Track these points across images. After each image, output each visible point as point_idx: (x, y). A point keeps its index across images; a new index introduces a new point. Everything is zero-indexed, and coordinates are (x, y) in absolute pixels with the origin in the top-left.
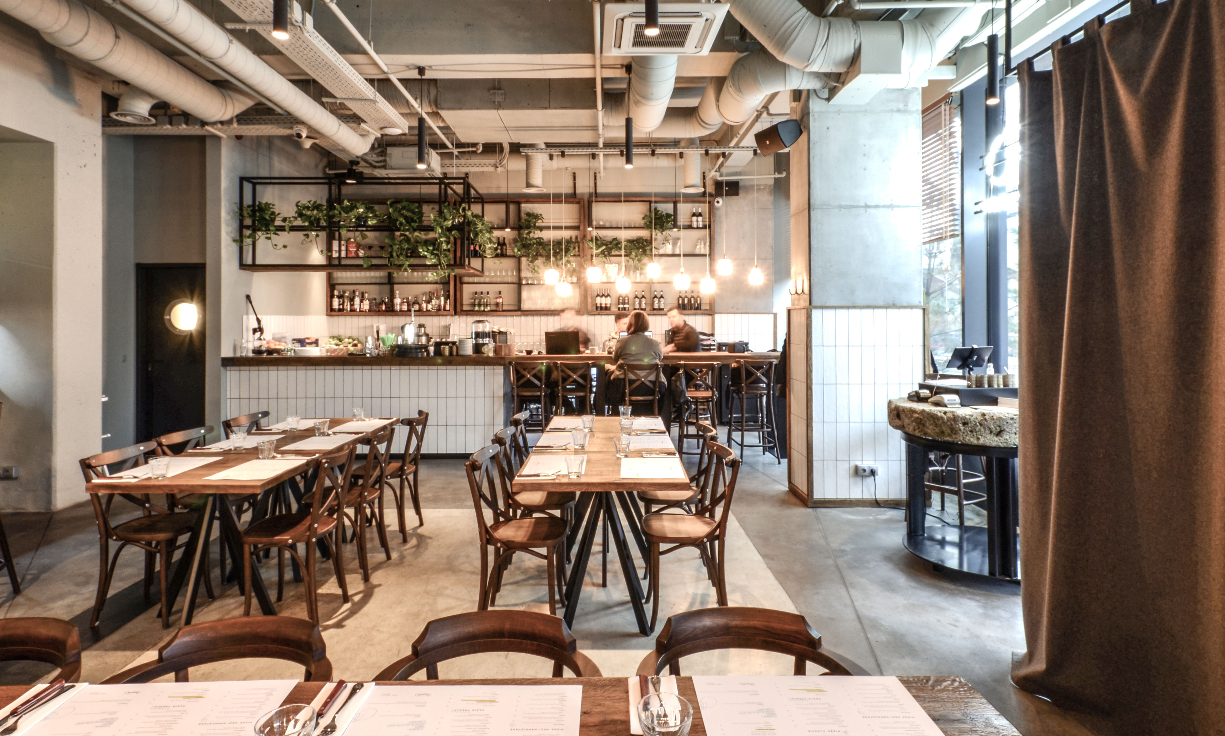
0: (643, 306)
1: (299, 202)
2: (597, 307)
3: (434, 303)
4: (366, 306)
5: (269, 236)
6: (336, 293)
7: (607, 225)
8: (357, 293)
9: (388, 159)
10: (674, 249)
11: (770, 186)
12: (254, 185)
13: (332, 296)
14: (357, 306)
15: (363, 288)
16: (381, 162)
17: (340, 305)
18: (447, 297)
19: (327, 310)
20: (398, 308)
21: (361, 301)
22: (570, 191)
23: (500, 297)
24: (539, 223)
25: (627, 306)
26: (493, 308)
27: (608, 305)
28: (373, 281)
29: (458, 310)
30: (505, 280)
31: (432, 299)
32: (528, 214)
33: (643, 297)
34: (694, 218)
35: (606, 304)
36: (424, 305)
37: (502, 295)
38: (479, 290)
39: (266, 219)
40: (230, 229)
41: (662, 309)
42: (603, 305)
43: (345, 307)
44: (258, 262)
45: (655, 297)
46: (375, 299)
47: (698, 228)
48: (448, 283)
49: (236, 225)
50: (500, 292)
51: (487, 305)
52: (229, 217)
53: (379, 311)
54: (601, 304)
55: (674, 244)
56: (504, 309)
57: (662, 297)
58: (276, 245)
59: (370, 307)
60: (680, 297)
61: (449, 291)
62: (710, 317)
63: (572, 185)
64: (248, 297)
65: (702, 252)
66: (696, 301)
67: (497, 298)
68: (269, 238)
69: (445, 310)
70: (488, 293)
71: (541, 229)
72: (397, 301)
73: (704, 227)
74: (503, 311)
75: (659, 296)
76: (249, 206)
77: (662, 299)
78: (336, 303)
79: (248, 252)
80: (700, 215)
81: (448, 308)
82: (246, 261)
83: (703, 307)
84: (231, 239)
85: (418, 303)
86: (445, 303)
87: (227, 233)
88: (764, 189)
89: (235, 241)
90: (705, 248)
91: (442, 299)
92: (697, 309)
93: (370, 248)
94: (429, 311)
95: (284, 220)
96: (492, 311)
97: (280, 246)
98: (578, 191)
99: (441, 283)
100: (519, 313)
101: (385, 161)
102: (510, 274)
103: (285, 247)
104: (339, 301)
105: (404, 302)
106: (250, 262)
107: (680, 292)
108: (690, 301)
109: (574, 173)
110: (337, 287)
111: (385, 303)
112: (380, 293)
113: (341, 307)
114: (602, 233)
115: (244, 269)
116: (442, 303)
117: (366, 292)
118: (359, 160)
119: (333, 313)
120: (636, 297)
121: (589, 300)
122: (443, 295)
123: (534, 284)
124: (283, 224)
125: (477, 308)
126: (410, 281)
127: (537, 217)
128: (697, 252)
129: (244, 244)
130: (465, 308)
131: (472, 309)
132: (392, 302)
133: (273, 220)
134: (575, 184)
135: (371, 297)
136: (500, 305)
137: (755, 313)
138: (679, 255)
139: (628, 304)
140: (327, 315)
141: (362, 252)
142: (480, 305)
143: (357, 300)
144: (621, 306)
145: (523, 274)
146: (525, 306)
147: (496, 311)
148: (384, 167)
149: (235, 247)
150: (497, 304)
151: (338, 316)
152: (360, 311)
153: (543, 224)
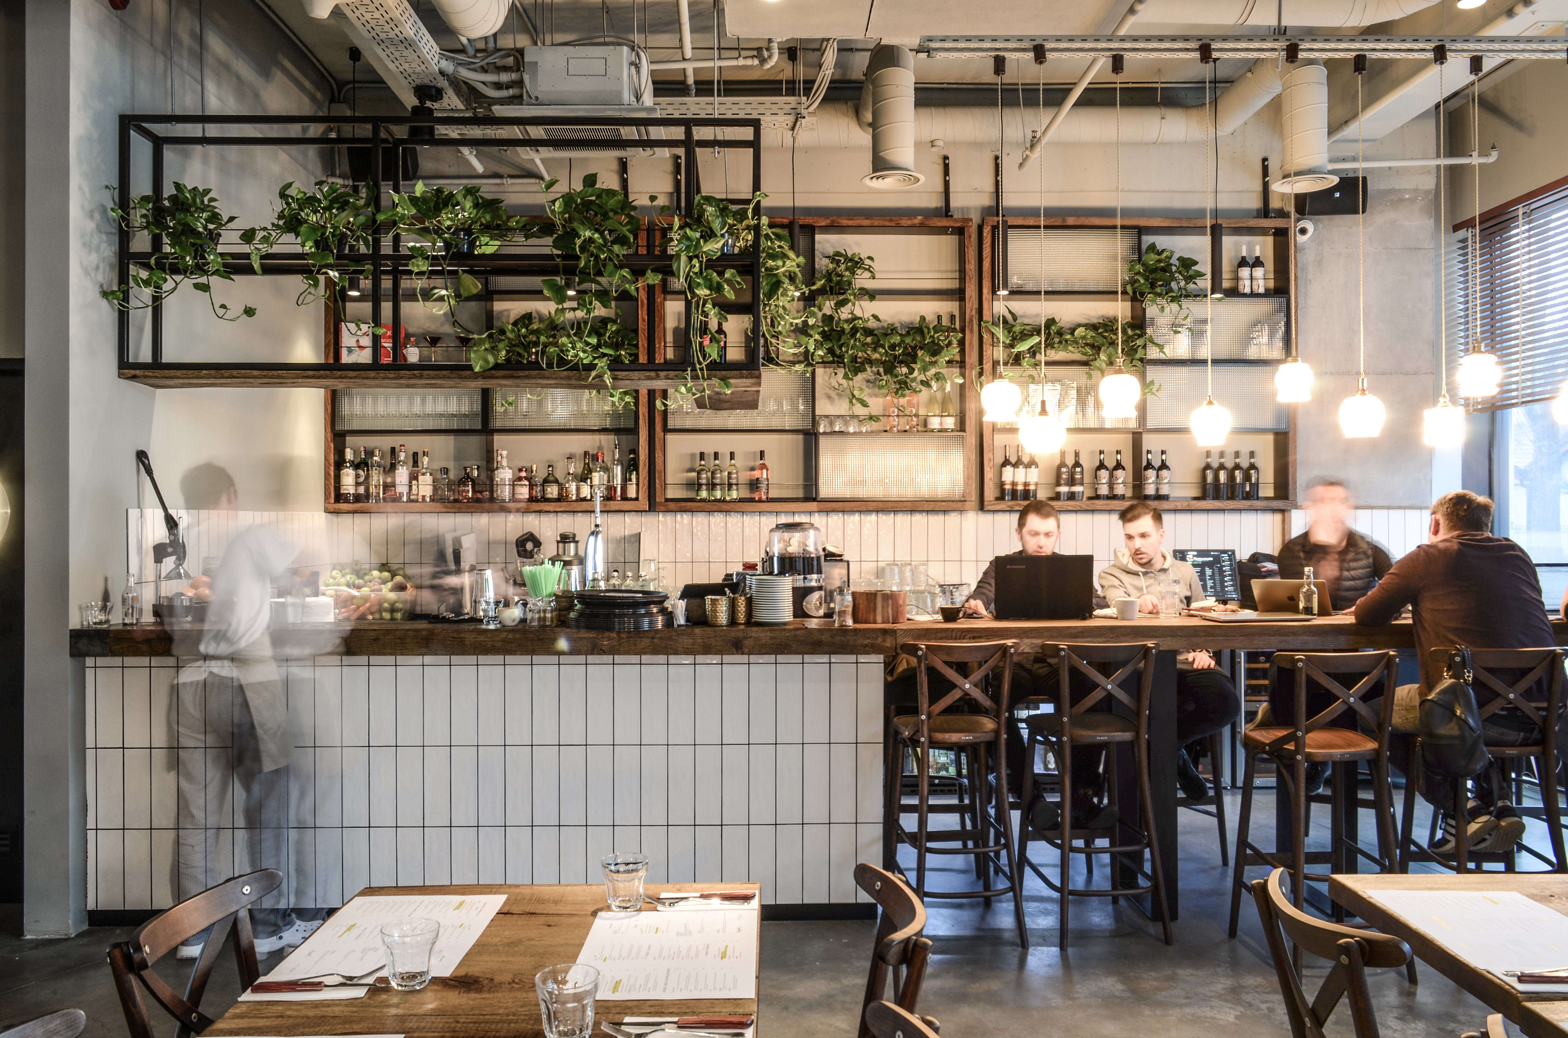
0: (1120, 490)
1: (289, 185)
2: (1003, 491)
3: (596, 481)
4: (425, 487)
5: (203, 280)
6: (349, 455)
7: (1030, 287)
8: (402, 456)
9: (526, 78)
10: (1194, 346)
11: (1427, 192)
12: (158, 143)
13: (340, 464)
14: (402, 488)
15: (414, 443)
16: (508, 86)
17: (357, 484)
18: (631, 466)
19: (327, 497)
20: (505, 493)
21: (413, 477)
22: (934, 202)
23: (763, 467)
24: (862, 280)
25: (1078, 489)
26: (745, 493)
27: (1032, 488)
28: (443, 424)
29: (659, 499)
30: (776, 424)
31: (590, 471)
32: (834, 258)
33: (1119, 466)
34: (1245, 272)
35: (1026, 484)
36: (573, 487)
37: (766, 461)
38: (709, 450)
39: (194, 232)
40: (94, 258)
41: (1165, 498)
42: (1020, 488)
43: (372, 490)
44: (168, 356)
45: (1149, 466)
46: (446, 471)
47: (1253, 295)
48: (634, 431)
49: (109, 250)
50: (762, 453)
51: (730, 485)
52: (91, 225)
53: (456, 501)
54: (1014, 484)
55: (1197, 334)
56: (772, 495)
57: (1164, 466)
58: (223, 306)
59: (435, 489)
60: (1208, 467)
61: (635, 451)
62: (1278, 517)
63: (940, 188)
64: (142, 456)
65: (1265, 354)
66: (1247, 477)
67: (752, 469)
68: (205, 288)
69: (624, 498)
70: (732, 456)
71: (872, 295)
72: (505, 475)
73: (1268, 294)
74: (770, 500)
75: (1157, 463)
76: (145, 199)
77: (1164, 473)
78: (348, 478)
79: (141, 330)
80: (1258, 263)
81: (632, 492)
82: (137, 356)
83: (1261, 494)
84: (97, 290)
85: (556, 481)
86: (625, 480)
87: (86, 271)
88: (1412, 201)
89: (105, 294)
90: (1270, 343)
91: (618, 470)
92: (1248, 496)
93: (434, 340)
94: (584, 499)
95: (248, 236)
96: (742, 500)
97: (237, 309)
98: (956, 202)
99: (617, 431)
100: (813, 506)
101: (520, 83)
102: (786, 407)
103: (249, 312)
104: (357, 476)
105: (520, 479)
106: (145, 355)
107: (1208, 454)
108: (1231, 477)
109: (946, 158)
110: (349, 439)
111: (473, 481)
112: (458, 456)
113: (361, 490)
114: (1020, 306)
115: (134, 378)
116: (618, 481)
117: (425, 454)
118: (443, 83)
119: (343, 506)
120: (1102, 466)
121: (989, 474)
122: (620, 462)
123: (848, 434)
124: (246, 249)
125: (704, 494)
126: (535, 424)
127: (855, 263)
128: (1252, 353)
129: (133, 303)
130: (671, 494)
131: (690, 495)
132: (491, 479)
133: (214, 237)
134: (947, 184)
135: (437, 466)
136: (763, 487)
137: (1389, 508)
138: (1204, 362)
139: (1082, 484)
140: (327, 511)
141: (415, 350)
142: (712, 486)
143: (402, 474)
144: (1064, 489)
145: (823, 407)
146: (826, 490)
147: (752, 500)
148: (517, 100)
149: (107, 313)
150: (754, 485)
151: (354, 512)
152: (410, 501)
153: (870, 284)
